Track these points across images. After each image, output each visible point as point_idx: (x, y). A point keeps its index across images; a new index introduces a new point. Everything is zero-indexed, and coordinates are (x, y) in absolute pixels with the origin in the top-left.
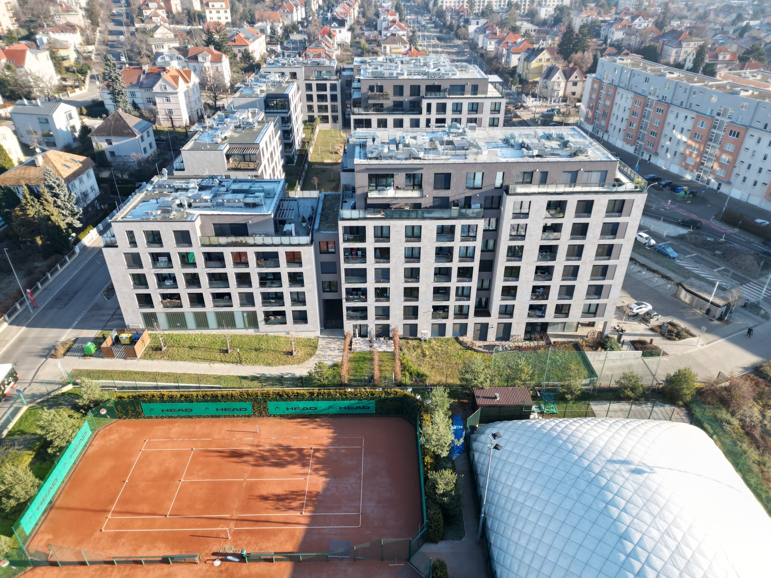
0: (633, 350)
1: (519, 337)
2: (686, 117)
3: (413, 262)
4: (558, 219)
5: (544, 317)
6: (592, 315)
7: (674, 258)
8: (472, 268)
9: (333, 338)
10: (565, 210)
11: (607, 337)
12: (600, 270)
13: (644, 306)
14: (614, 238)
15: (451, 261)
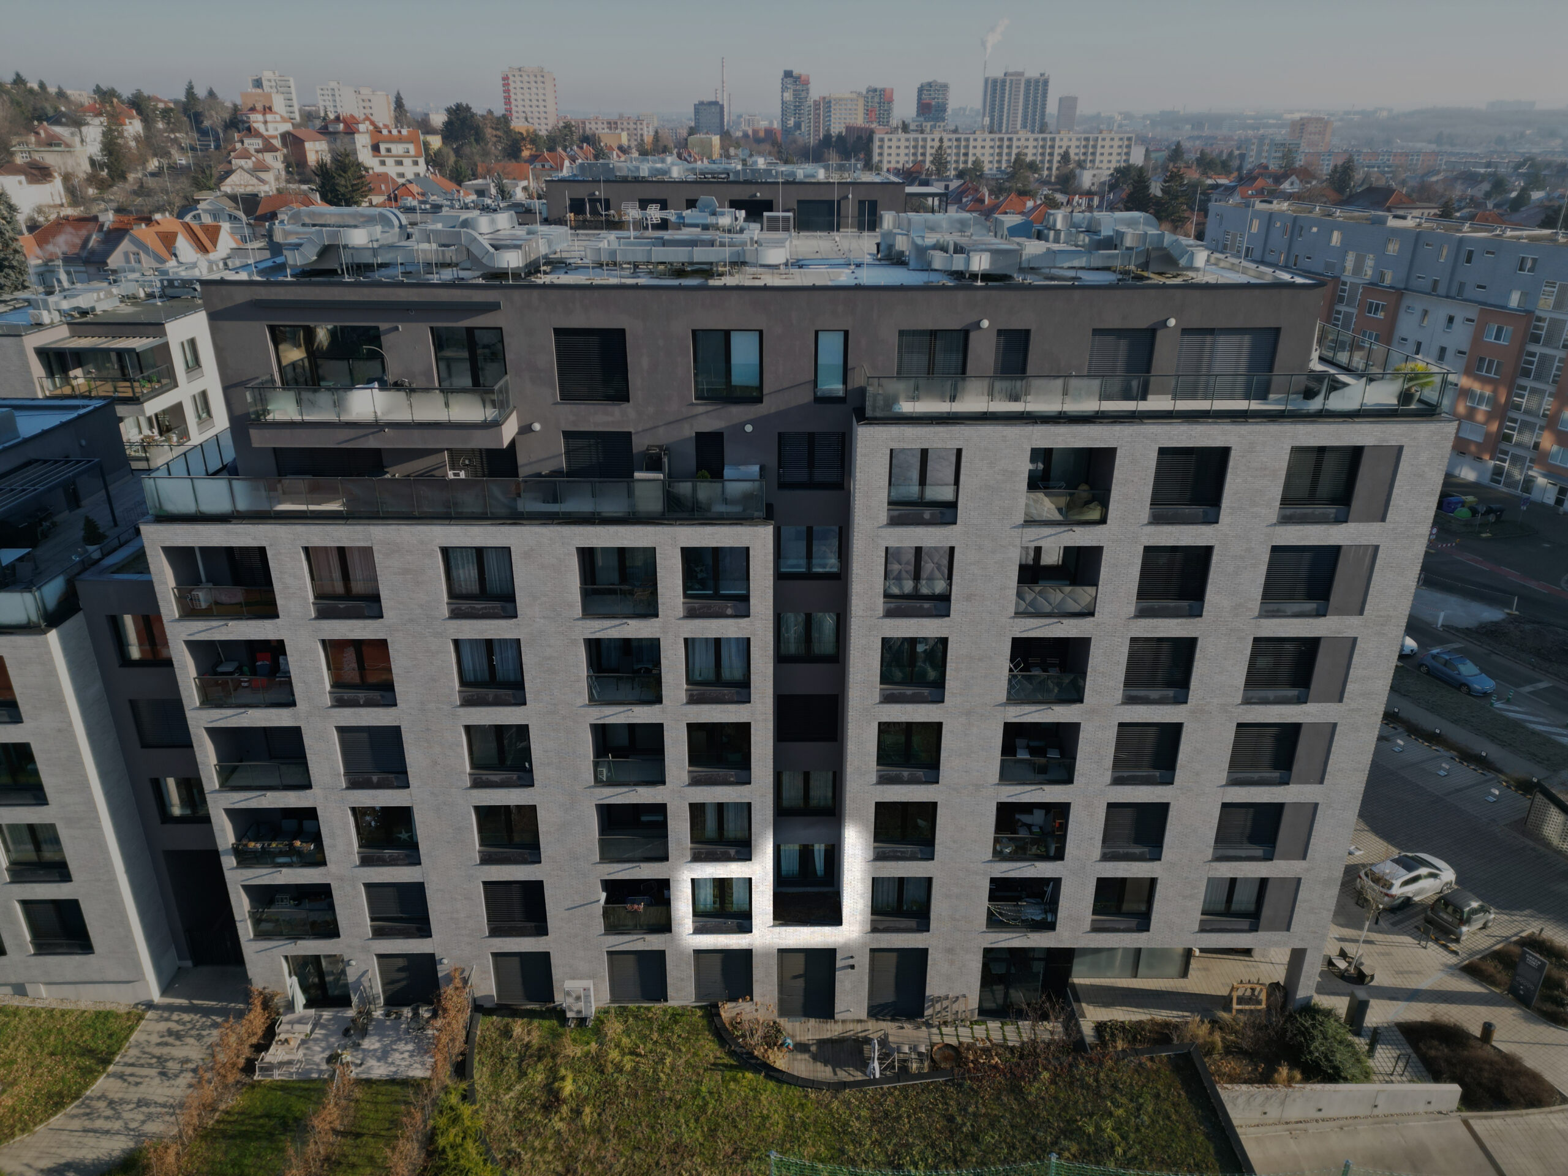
0: (1421, 1079)
1: (959, 1006)
2: (1451, 319)
3: (498, 702)
4: (1078, 530)
5: (1051, 926)
6: (1245, 923)
7: (1486, 695)
8: (744, 729)
9: (206, 1012)
10: (1108, 491)
11: (1309, 1009)
12: (1268, 744)
13: (1423, 871)
14: (1321, 613)
15: (657, 699)
